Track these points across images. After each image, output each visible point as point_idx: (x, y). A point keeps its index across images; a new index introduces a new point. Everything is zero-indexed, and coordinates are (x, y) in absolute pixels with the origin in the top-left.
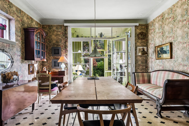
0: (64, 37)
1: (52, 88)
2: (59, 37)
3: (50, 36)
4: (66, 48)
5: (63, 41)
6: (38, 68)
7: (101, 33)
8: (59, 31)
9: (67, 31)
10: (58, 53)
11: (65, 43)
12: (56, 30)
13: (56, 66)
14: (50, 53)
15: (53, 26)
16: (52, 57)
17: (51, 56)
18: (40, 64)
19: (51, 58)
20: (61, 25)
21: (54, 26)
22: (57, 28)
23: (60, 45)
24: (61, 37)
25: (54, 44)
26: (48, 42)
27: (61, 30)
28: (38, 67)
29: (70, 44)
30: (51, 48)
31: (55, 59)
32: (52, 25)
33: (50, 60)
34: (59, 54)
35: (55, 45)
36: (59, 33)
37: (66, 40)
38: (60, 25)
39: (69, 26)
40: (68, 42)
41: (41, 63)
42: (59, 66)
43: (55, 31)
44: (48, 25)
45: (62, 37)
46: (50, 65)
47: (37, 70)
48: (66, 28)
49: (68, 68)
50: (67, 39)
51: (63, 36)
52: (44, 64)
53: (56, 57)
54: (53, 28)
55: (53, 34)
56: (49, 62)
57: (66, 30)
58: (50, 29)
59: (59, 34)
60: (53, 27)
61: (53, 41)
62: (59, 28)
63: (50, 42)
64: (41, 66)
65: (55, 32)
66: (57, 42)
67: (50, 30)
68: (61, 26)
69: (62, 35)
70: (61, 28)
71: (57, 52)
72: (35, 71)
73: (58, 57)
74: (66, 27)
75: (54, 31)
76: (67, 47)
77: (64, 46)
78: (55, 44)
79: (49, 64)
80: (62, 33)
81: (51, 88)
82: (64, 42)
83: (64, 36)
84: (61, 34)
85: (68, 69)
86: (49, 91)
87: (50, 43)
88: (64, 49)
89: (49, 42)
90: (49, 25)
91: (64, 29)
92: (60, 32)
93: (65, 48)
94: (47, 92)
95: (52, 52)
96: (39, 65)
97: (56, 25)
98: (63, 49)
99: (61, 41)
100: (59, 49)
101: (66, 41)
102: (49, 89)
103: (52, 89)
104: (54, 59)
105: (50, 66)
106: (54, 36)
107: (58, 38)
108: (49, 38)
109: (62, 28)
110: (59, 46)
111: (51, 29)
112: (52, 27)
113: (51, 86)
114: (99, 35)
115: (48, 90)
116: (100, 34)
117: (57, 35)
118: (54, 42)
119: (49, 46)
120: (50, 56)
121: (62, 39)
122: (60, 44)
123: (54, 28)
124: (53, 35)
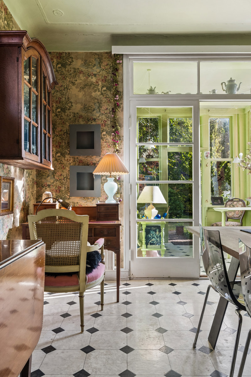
0: (109, 93)
1: (89, 270)
2: (93, 94)
3: (63, 88)
4: (117, 130)
5: (107, 107)
6: (25, 195)
7: (231, 81)
8: (94, 73)
9: (120, 71)
10: (92, 146)
11: (114, 111)
12: (83, 69)
13: (83, 189)
14: (63, 144)
15: (72, 56)
16: (68, 160)
17: (67, 157)
18: (30, 181)
19: (65, 162)
20: (101, 53)
21: (77, 56)
22: (86, 63)
23: (95, 120)
24: (99, 93)
25: (77, 116)
26: (57, 108)
27: (98, 70)
28: (25, 191)
29: (130, 117)
30: (66, 127)
31: (79, 165)
32: (69, 53)
33: (64, 168)
34: (93, 148)
35: (81, 120)
36: (94, 80)
37: (116, 100)
38: (96, 54)
39: (128, 55)
40: (122, 110)
41: (33, 179)
42: (92, 188)
43: (81, 72)
44: (57, 53)
45: (102, 94)
46: (62, 184)
47: (22, 200)
48: (118, 62)
49: (124, 194)
50: (121, 98)
51: (105, 88)
52: (43, 180)
53: (82, 158)
54: (74, 63)
55: (74, 84)
56: (58, 173)
57: (117, 70)
58: (64, 65)
59: (92, 83)
60: (72, 58)
61: (73, 107)
62: (94, 62)
63: (63, 110)
64: (33, 187)
65: (81, 75)
66: (86, 108)
67: (63, 70)
68: (100, 57)
69: (103, 87)
70: (100, 63)
71: (85, 141)
72: (18, 203)
73: (89, 159)
74: (116, 60)
75: (77, 72)
76: (121, 126)
77: (109, 122)
78: (81, 117)
79: (58, 183)
80: (105, 80)
81: (87, 267)
82: (110, 108)
83: (109, 89)
84: (100, 83)
85: (124, 198)
86: (77, 283)
87: (65, 112)
88: (109, 133)
89: (59, 110)
90: (61, 54)
91: (108, 67)
92: (95, 75)
93: (113, 127)
94: (72, 285)
95: (68, 143)
96: (29, 183)
97: (83, 53)
98: (104, 133)
99: (100, 107)
100: (93, 133)
101: (117, 106)
102: (77, 274)
103: (90, 275)
104: (77, 163)
105: (63, 189)
106: (78, 89)
107: (91, 96)
108: (59, 94)
109: (104, 64)
110: (94, 123)
111: (68, 67)
112: (70, 60)
113: (87, 263)
114: (225, 88)
115: (74, 278)
116: (227, 84)
117: (86, 85)
118: (77, 108)
119: (59, 121)
120: (63, 155)
121: (104, 100)
122: (96, 114)
123: (78, 64)
124: (74, 87)
